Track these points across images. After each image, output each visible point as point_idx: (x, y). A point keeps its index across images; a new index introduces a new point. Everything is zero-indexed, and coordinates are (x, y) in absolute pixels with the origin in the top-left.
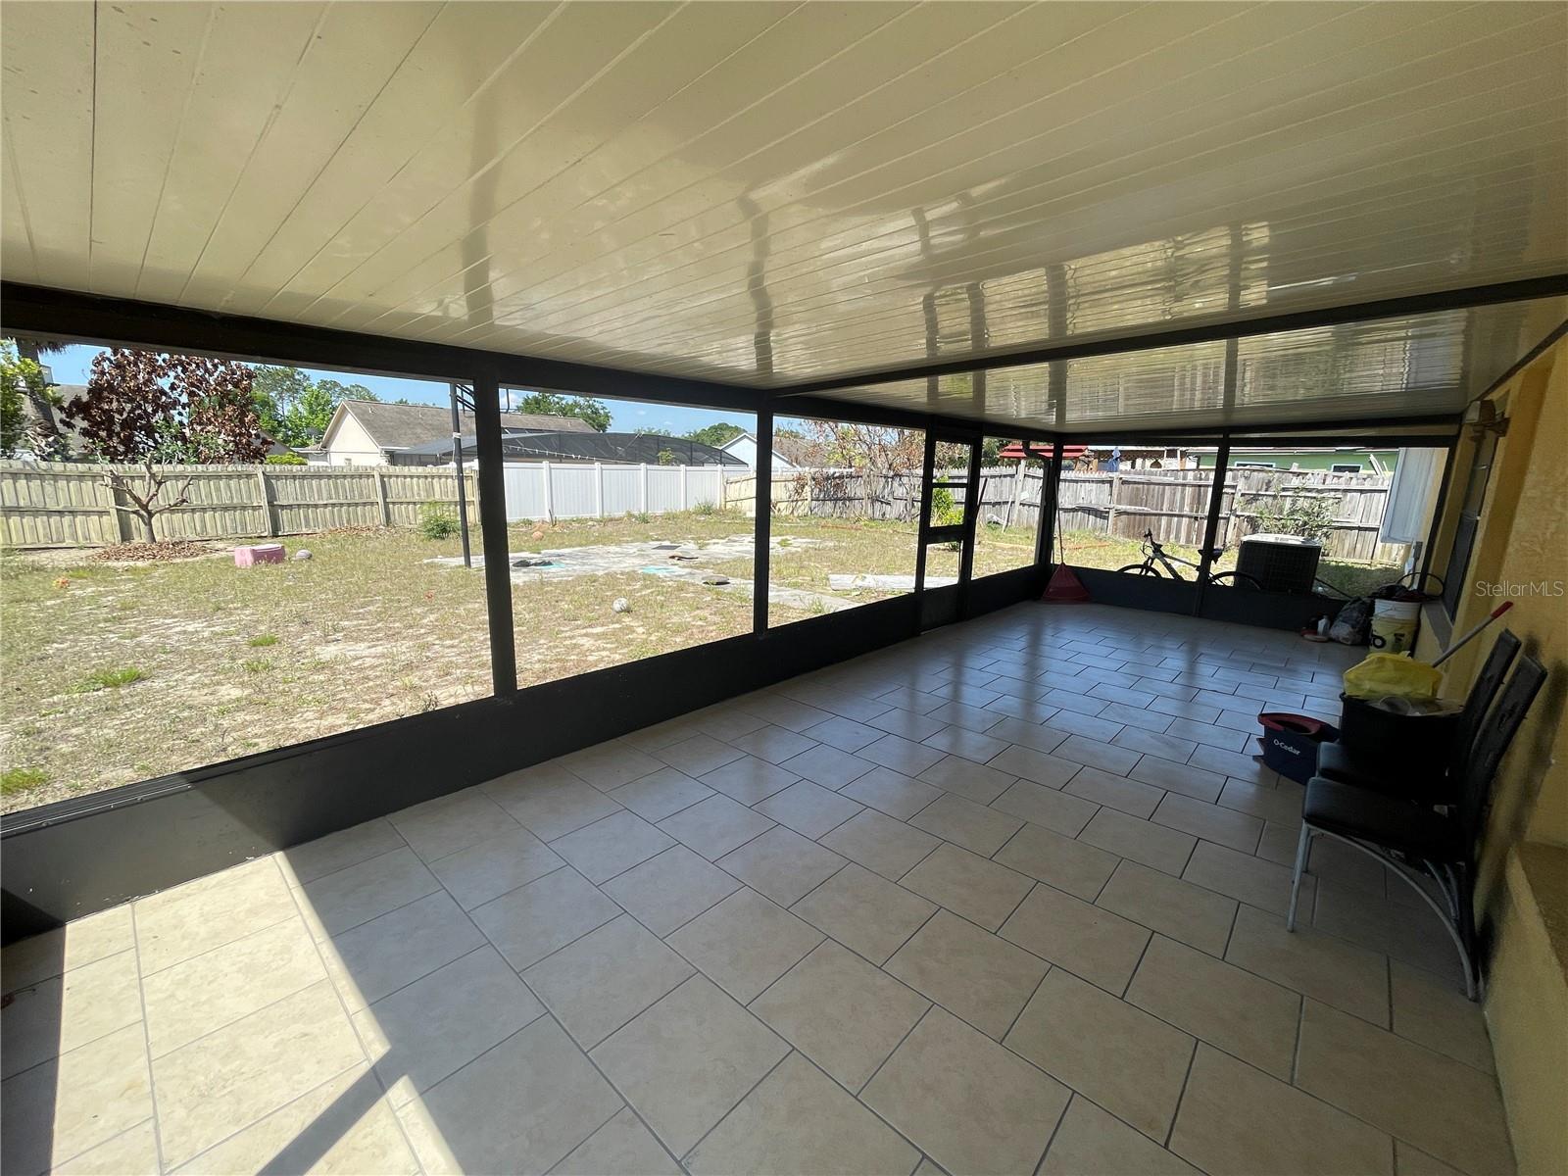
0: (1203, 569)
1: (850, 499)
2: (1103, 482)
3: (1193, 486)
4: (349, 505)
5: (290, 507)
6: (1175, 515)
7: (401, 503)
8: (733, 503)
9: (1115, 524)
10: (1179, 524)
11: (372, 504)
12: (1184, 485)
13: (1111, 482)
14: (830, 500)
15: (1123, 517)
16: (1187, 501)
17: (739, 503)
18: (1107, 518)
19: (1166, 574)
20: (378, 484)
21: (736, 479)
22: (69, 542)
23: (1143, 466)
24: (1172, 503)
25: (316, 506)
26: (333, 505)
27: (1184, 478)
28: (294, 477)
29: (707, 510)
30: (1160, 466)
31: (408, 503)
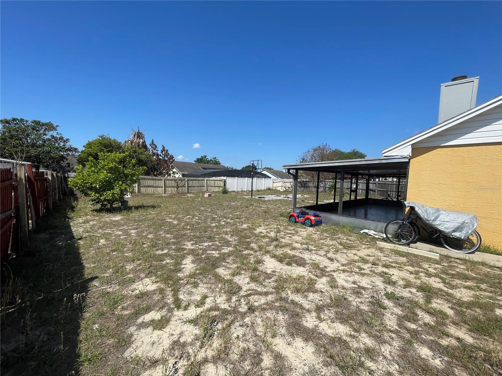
0: (398, 198)
1: (308, 187)
2: (374, 183)
3: (395, 184)
4: (200, 186)
5: (190, 186)
6: (392, 191)
7: (209, 186)
8: (275, 188)
9: (377, 193)
10: (393, 193)
11: (204, 186)
12: (393, 184)
13: (376, 184)
14: (303, 187)
15: (379, 192)
16: (394, 188)
17: (277, 188)
18: (375, 192)
19: (390, 199)
20: (206, 182)
21: (276, 182)
22: (156, 193)
23: (382, 180)
24: (391, 189)
25: (195, 186)
26: (198, 186)
27: (393, 183)
28: (191, 180)
29: (269, 189)
30: (387, 180)
31: (211, 186)
